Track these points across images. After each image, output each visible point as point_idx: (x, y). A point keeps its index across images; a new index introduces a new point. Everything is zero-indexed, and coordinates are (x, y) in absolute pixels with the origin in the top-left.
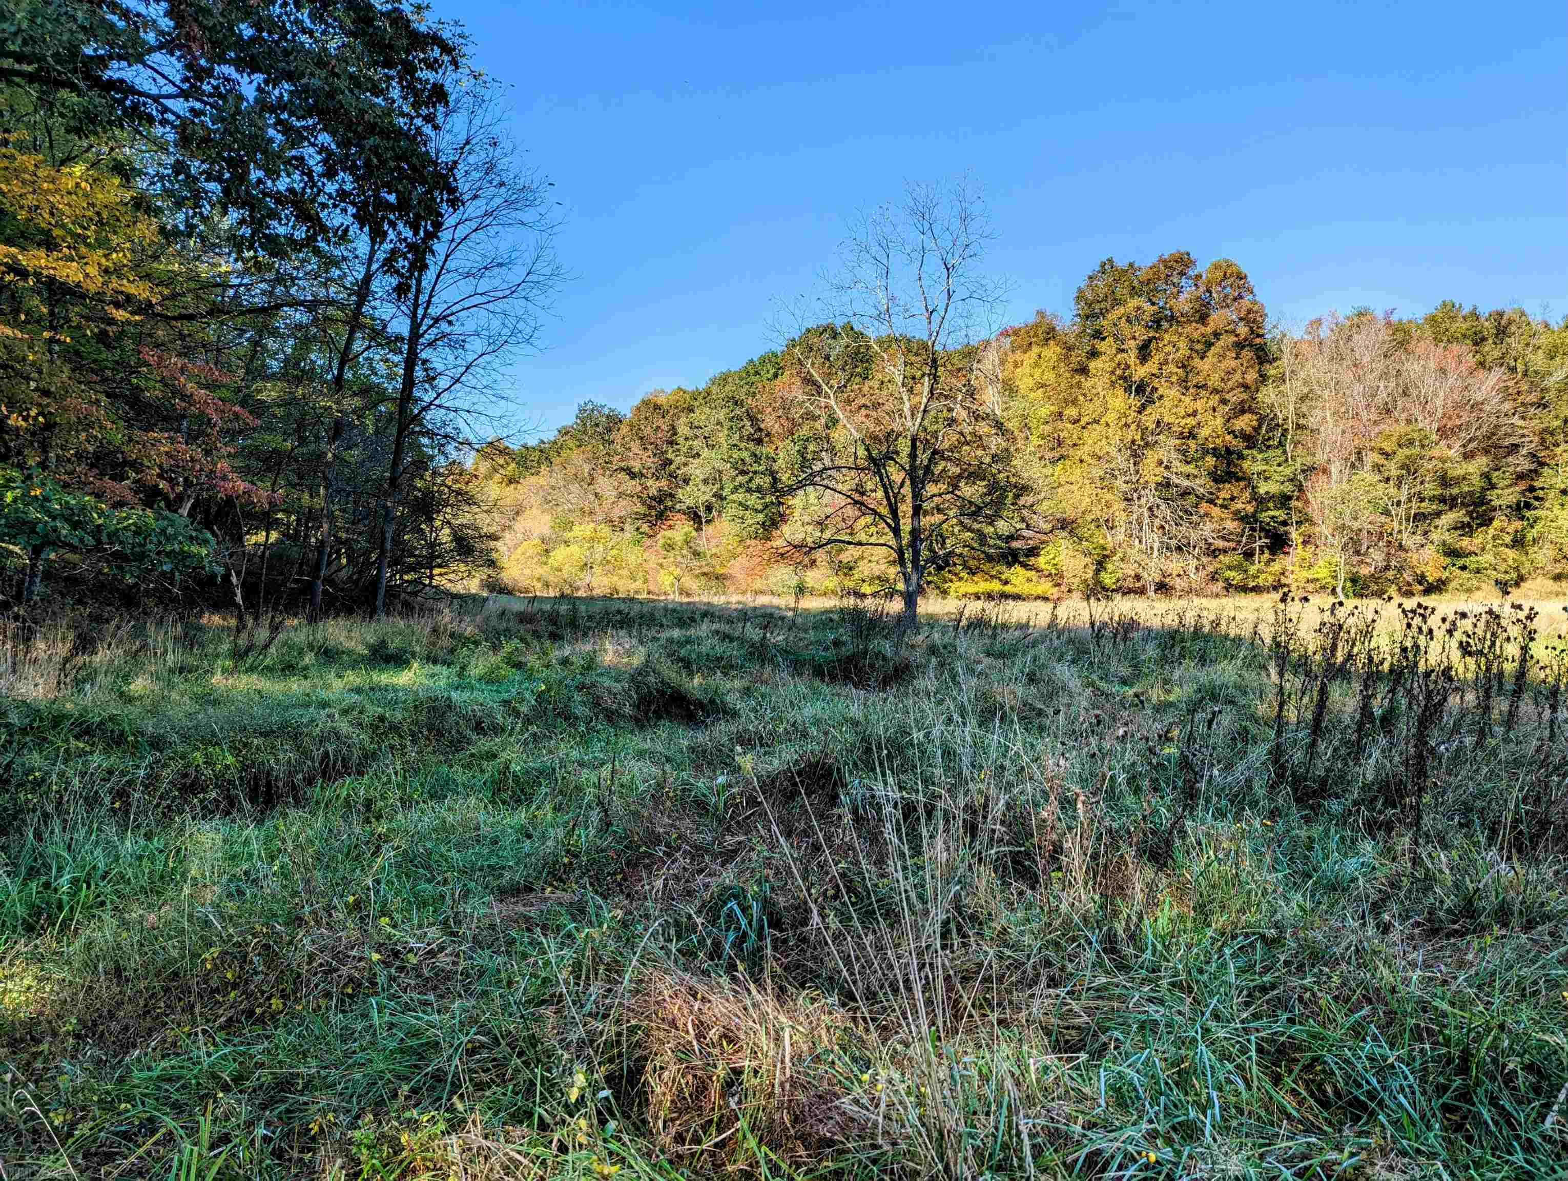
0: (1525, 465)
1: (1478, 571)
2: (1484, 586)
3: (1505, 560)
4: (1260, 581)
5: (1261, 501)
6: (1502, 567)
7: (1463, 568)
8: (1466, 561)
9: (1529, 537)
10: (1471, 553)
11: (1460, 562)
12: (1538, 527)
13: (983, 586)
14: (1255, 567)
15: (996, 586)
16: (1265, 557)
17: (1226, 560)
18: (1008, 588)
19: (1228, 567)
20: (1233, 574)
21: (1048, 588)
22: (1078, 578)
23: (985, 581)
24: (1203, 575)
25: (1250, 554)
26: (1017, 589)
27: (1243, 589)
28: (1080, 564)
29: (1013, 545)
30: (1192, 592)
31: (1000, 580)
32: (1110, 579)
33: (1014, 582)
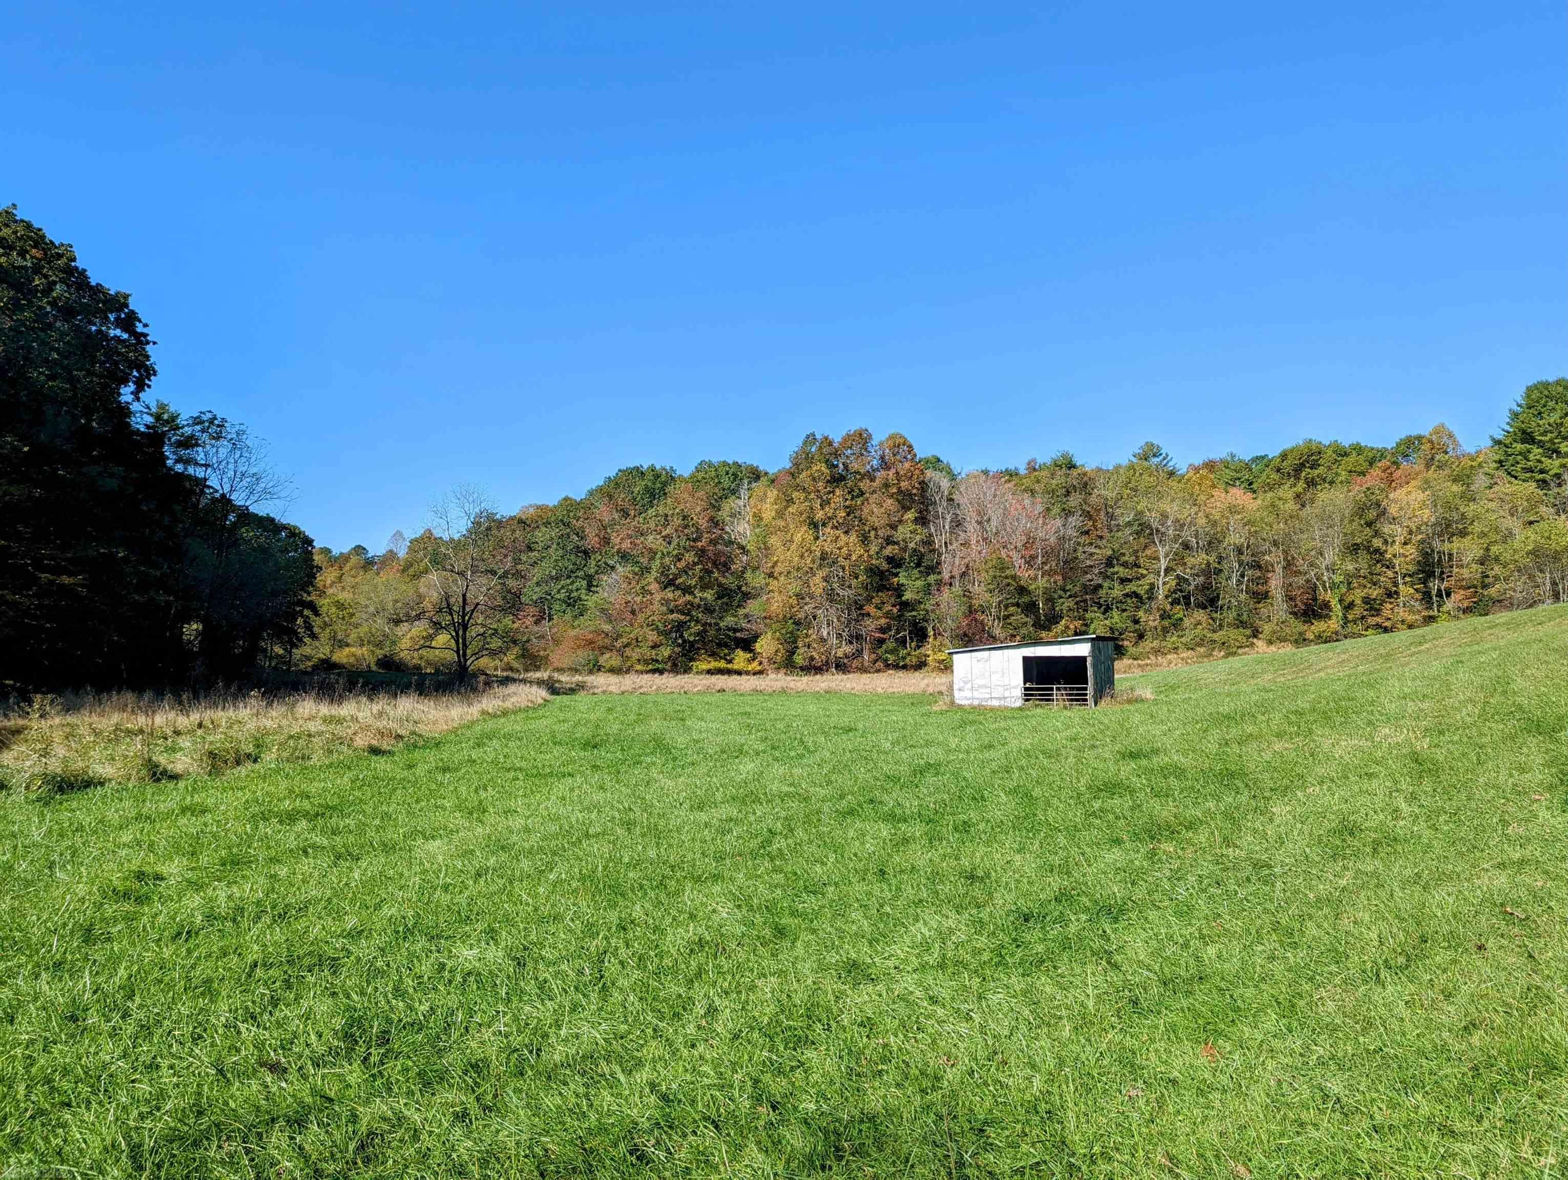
4: (909, 661)
5: (905, 606)
13: (714, 664)
14: (905, 651)
15: (722, 664)
16: (913, 644)
17: (884, 646)
18: (730, 666)
19: (886, 652)
20: (889, 656)
21: (755, 666)
22: (770, 659)
23: (715, 661)
24: (873, 656)
25: (903, 642)
26: (736, 667)
27: (896, 667)
28: (773, 649)
29: (738, 635)
30: (863, 670)
31: (726, 659)
32: (799, 659)
33: (735, 662)
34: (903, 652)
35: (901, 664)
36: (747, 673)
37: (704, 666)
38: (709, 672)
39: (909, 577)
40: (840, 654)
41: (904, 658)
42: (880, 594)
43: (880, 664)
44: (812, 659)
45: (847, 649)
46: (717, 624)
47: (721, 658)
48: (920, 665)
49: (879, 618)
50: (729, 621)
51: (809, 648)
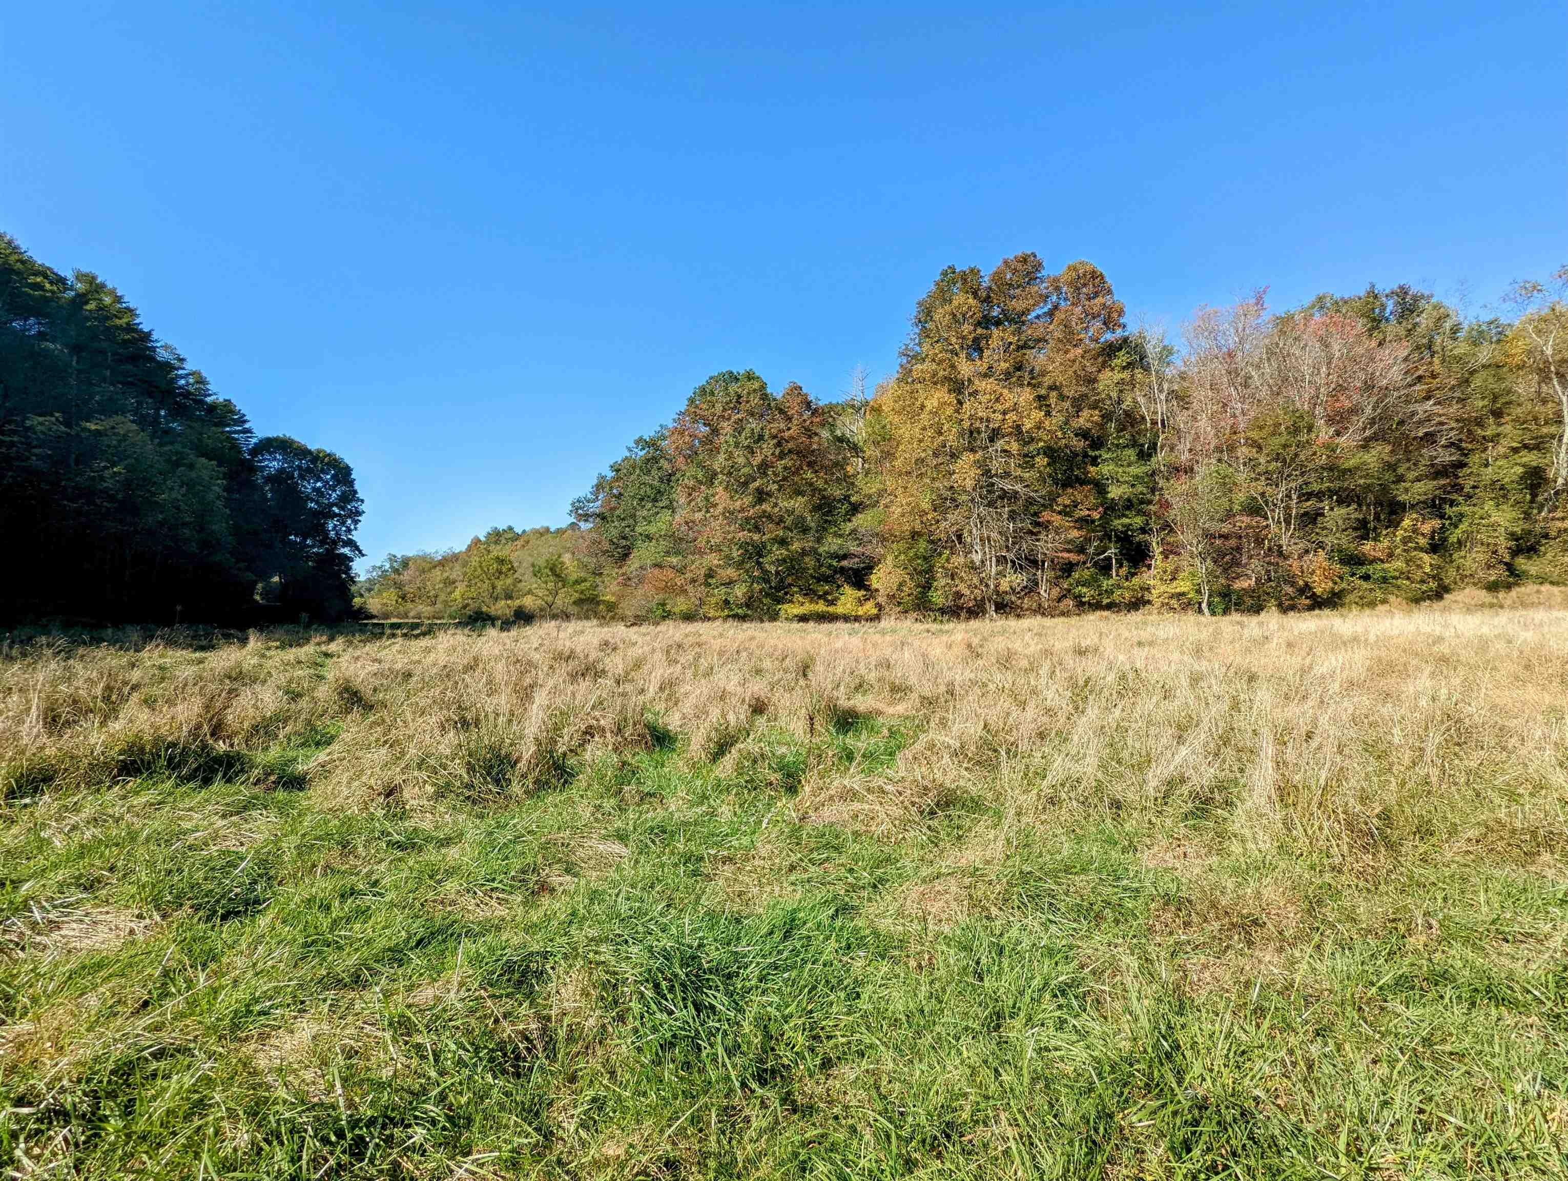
0: (1446, 457)
1: (1385, 580)
2: (1392, 598)
3: (1419, 567)
4: (1116, 596)
5: (1111, 508)
6: (1418, 575)
7: (1366, 578)
8: (1370, 569)
9: (1453, 539)
10: (1375, 560)
11: (1363, 570)
12: (1463, 526)
13: (808, 607)
14: (1111, 582)
15: (821, 607)
16: (1124, 571)
17: (1076, 575)
18: (831, 609)
19: (1079, 583)
20: (1084, 590)
21: (869, 608)
22: (891, 597)
23: (811, 602)
24: (1055, 592)
25: (1105, 568)
26: (839, 609)
27: (1097, 606)
28: (895, 580)
29: (845, 563)
30: (1040, 611)
31: (826, 600)
32: (938, 597)
33: (839, 603)
34: (1106, 584)
35: (1105, 601)
36: (857, 619)
37: (797, 610)
38: (803, 619)
39: (1117, 461)
40: (1005, 586)
41: (1110, 592)
42: (1070, 491)
43: (1070, 603)
44: (959, 595)
45: (1017, 579)
46: (814, 551)
47: (820, 597)
48: (1137, 604)
49: (1067, 529)
50: (831, 544)
51: (953, 579)
